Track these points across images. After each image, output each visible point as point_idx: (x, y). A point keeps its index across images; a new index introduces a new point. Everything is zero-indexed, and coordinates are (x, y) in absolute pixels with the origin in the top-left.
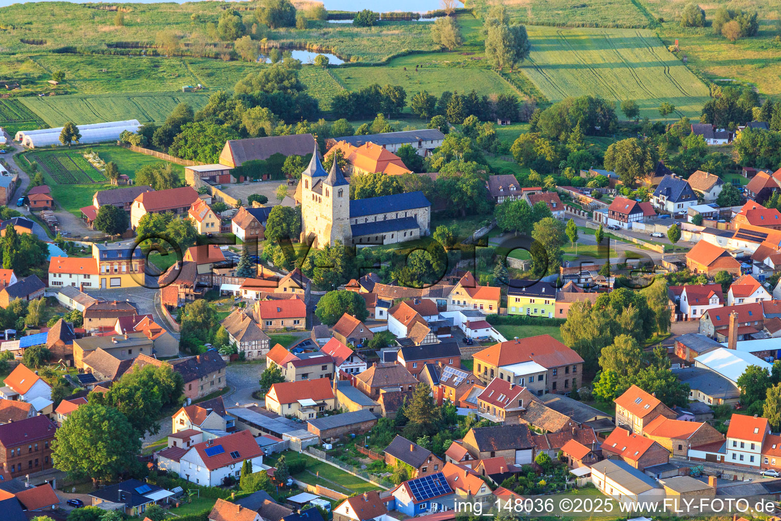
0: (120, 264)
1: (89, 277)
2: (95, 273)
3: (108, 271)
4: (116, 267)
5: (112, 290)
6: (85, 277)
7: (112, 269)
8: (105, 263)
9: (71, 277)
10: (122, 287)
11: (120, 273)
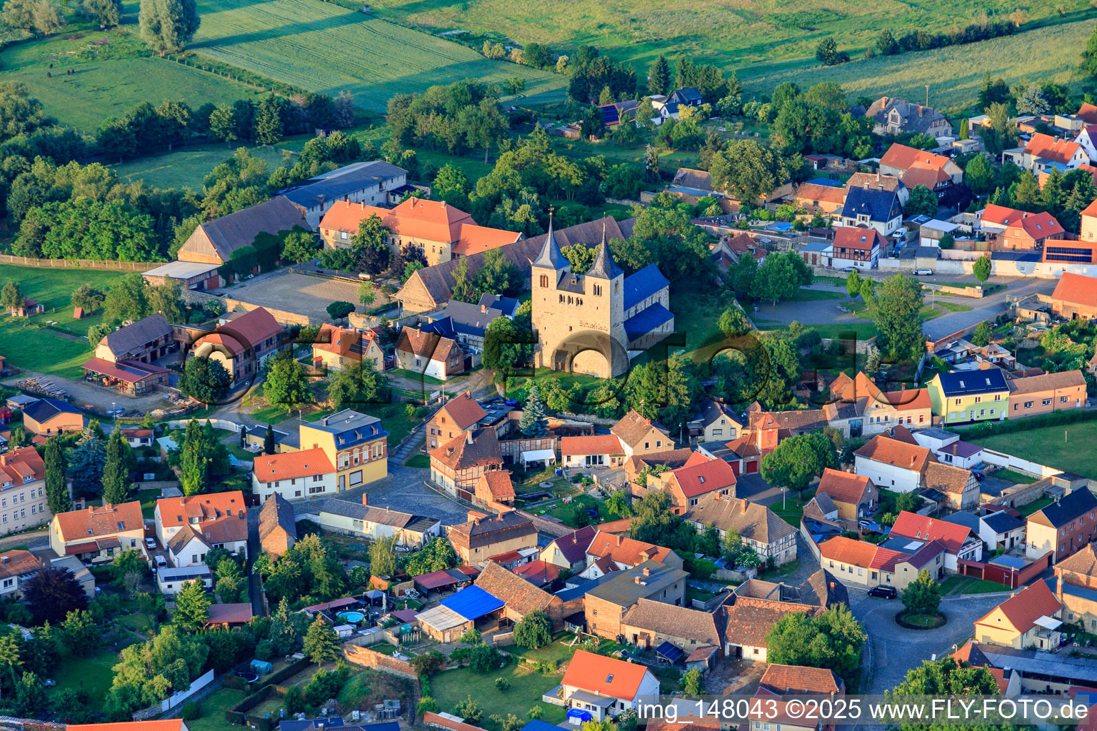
0: (361, 451)
1: (321, 478)
2: (330, 470)
3: (346, 463)
4: (356, 455)
5: (355, 489)
6: (315, 480)
7: (351, 458)
8: (343, 452)
9: (293, 483)
10: (364, 483)
11: (361, 463)
